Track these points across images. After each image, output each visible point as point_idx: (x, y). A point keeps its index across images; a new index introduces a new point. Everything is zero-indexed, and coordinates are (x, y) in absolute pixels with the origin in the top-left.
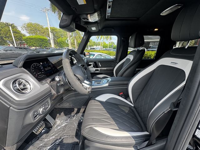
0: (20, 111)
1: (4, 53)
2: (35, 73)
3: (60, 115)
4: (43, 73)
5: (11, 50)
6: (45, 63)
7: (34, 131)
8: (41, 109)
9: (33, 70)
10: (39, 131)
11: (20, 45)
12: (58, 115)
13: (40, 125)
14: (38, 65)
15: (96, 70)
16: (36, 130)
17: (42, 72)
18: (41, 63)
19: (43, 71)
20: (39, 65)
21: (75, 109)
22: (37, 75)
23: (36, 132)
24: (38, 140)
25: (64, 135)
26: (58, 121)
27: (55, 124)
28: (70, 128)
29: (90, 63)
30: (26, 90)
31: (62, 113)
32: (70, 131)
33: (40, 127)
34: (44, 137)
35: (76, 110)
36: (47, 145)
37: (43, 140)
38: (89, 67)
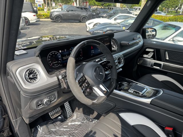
0: (27, 97)
1: (66, 13)
2: (50, 62)
3: (79, 109)
4: (60, 62)
5: (72, 11)
6: (66, 50)
7: (50, 114)
8: (46, 100)
9: (49, 58)
10: (54, 116)
11: (82, 4)
12: (77, 108)
13: (56, 111)
14: (56, 53)
15: (156, 64)
16: (52, 114)
17: (58, 61)
18: (60, 51)
19: (60, 60)
20: (58, 54)
21: (95, 111)
22: (52, 64)
23: (51, 115)
24: (52, 123)
25: (74, 134)
26: (75, 115)
27: (71, 116)
28: (83, 131)
29: (147, 50)
30: (35, 80)
31: (81, 109)
32: (82, 134)
33: (56, 113)
34: (58, 124)
35: (96, 114)
36: (56, 134)
37: (56, 126)
38: (145, 56)
